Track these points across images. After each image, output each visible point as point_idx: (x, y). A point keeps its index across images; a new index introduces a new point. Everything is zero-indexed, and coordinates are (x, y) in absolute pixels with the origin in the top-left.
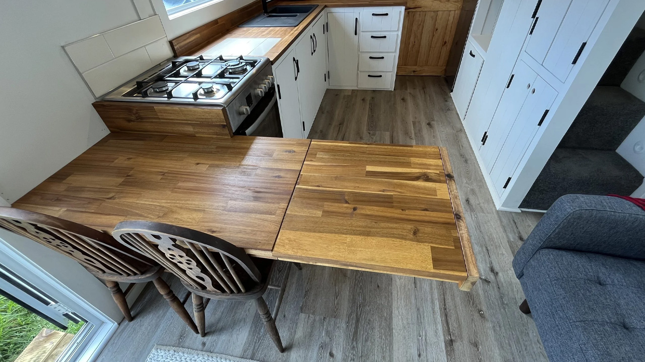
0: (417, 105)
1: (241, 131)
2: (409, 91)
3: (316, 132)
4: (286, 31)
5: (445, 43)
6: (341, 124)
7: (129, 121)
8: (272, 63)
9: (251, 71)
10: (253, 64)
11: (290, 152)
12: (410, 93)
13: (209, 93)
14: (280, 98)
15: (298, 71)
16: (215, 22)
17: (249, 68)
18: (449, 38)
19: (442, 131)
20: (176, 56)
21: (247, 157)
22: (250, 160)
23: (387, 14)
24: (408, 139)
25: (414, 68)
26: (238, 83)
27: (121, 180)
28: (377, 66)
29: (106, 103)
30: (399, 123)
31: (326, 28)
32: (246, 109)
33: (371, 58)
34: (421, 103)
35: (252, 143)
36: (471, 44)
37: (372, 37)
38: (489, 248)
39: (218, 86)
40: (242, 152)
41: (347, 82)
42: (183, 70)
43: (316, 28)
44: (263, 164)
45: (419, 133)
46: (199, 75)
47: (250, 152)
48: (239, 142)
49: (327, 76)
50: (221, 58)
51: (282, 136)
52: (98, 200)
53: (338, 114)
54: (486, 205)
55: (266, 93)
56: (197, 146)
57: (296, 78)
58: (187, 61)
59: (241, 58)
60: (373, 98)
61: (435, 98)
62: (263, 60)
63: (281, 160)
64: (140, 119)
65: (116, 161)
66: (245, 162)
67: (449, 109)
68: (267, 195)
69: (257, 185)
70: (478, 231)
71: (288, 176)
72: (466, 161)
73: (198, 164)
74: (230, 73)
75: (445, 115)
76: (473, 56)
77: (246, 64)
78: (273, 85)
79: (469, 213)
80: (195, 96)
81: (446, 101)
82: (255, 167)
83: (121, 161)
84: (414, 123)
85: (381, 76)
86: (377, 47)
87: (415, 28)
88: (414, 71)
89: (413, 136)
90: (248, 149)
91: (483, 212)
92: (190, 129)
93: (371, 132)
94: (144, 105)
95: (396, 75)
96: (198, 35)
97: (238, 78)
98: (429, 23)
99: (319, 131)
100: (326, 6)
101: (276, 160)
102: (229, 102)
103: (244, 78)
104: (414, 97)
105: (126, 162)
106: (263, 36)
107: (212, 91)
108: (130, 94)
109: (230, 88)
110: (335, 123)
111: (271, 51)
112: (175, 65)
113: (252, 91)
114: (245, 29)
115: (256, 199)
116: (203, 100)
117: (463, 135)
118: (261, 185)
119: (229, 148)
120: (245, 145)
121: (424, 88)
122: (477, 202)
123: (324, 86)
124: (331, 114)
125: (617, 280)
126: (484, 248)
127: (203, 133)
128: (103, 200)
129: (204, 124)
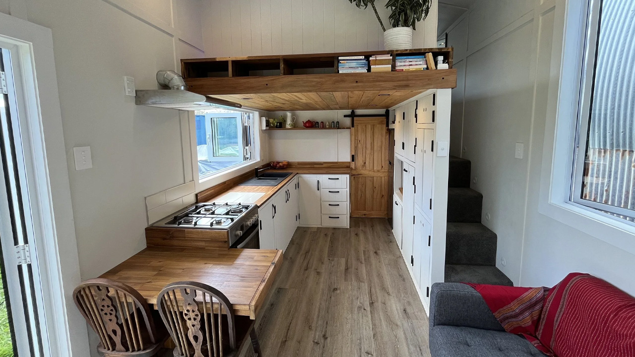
0: (367, 239)
1: (234, 246)
2: (361, 228)
3: (287, 259)
4: (270, 188)
5: (383, 196)
6: (307, 252)
7: (164, 239)
8: (259, 207)
9: (245, 212)
10: (247, 208)
11: (265, 256)
12: (362, 230)
13: (219, 223)
14: (261, 229)
15: (275, 213)
16: (224, 183)
17: (244, 210)
18: (385, 193)
19: (385, 257)
20: (197, 202)
21: (238, 259)
22: (239, 261)
23: (338, 179)
24: (359, 264)
25: (365, 212)
26: (237, 218)
27: (155, 273)
28: (335, 211)
29: (154, 228)
30: (353, 252)
31: (297, 186)
32: (240, 233)
33: (329, 205)
34: (370, 237)
35: (241, 252)
36: (396, 197)
37: (329, 192)
38: (422, 348)
39: (224, 220)
40: (235, 257)
41: (314, 222)
42: (202, 210)
43: (291, 186)
44: (248, 263)
45: (368, 260)
46: (213, 213)
47: (240, 257)
48: (232, 252)
49: (298, 217)
50: (227, 204)
51: (259, 248)
52: (140, 283)
53: (305, 245)
54: (419, 314)
55: (253, 225)
56: (206, 254)
57: (273, 217)
58: (204, 206)
59: (240, 204)
60: (333, 233)
61: (380, 234)
62: (253, 206)
63: (259, 261)
64: (172, 237)
65: (152, 263)
66: (235, 262)
67: (391, 242)
68: (248, 278)
69: (243, 273)
70: (413, 334)
71: (263, 269)
72: (404, 280)
73: (206, 263)
74: (232, 213)
75: (388, 246)
76: (397, 204)
77: (242, 208)
78: (258, 220)
79: (406, 320)
80: (212, 224)
81: (389, 236)
82: (242, 265)
83: (155, 263)
84: (364, 252)
85: (338, 218)
86: (334, 198)
87: (360, 186)
88: (365, 215)
89: (363, 262)
90: (238, 255)
91: (417, 319)
92: (202, 244)
93: (331, 259)
94: (179, 229)
95: (350, 217)
96: (213, 191)
97: (237, 215)
98: (369, 184)
99: (289, 258)
100: (297, 173)
101: (256, 261)
102: (232, 228)
103: (241, 215)
104: (365, 233)
105: (159, 264)
106: (254, 191)
107: (221, 222)
108: (169, 223)
109: (232, 220)
110: (302, 252)
111: (259, 201)
112: (197, 208)
113: (244, 223)
114: (242, 187)
115: (242, 281)
116: (215, 226)
117: (402, 261)
118: (246, 273)
119: (226, 255)
120: (237, 253)
121: (372, 226)
122: (412, 311)
123: (296, 224)
124: (300, 246)
125: (477, 341)
126: (418, 349)
127: (211, 247)
128: (143, 284)
129: (214, 240)
